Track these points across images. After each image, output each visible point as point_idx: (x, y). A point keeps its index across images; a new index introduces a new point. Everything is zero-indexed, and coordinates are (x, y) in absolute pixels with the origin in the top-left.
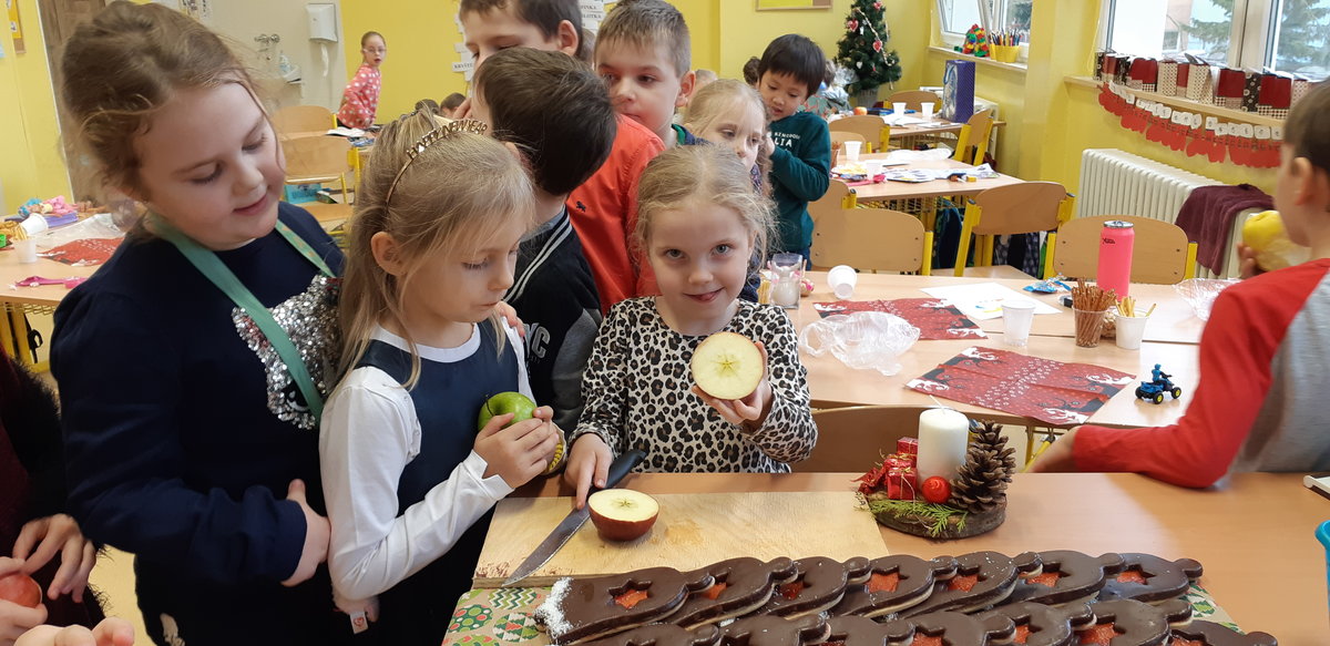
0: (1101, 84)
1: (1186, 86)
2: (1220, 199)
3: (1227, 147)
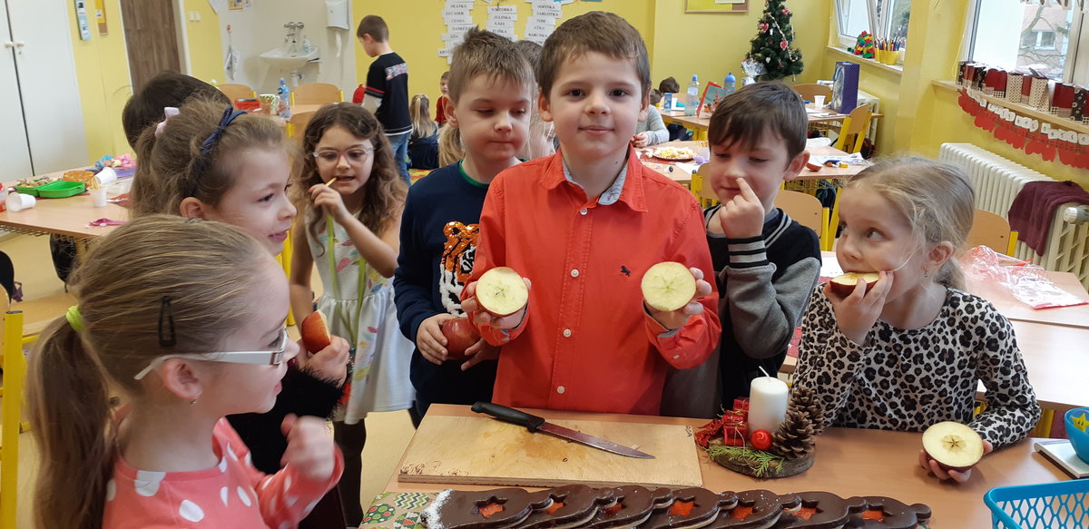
0: (961, 89)
1: (1029, 95)
2: (1047, 192)
3: (1057, 149)
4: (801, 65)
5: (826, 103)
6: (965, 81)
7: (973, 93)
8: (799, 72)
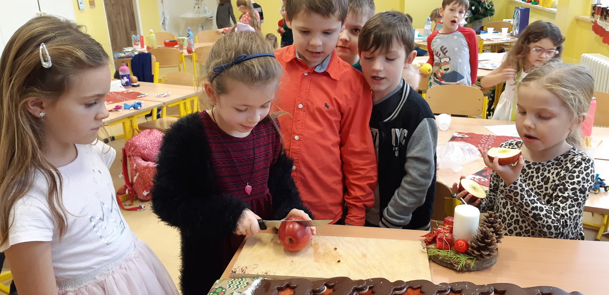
0: (593, 20)
4: (493, 10)
5: (509, 32)
6: (596, 16)
7: (601, 23)
8: (492, 15)
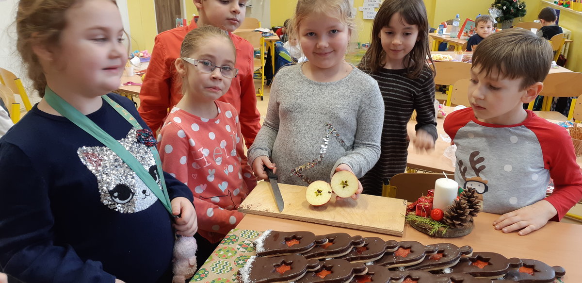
4: (525, 11)
8: (523, 15)
